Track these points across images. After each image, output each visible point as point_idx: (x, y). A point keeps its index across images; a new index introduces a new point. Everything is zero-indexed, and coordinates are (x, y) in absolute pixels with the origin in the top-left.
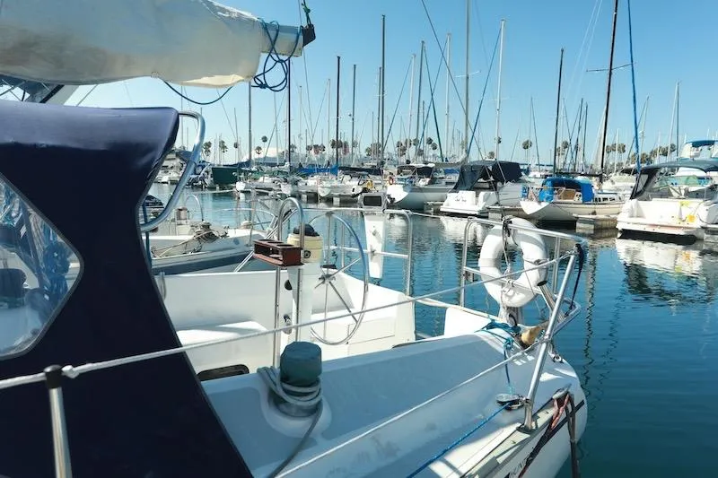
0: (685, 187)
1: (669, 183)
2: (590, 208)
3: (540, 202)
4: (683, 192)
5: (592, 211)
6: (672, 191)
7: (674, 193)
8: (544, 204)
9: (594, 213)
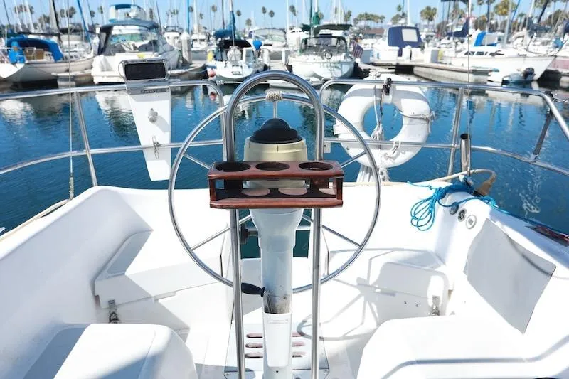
0: (132, 43)
1: (120, 40)
2: (63, 66)
3: (14, 64)
4: (132, 47)
5: (65, 68)
6: (123, 46)
7: (126, 49)
8: (20, 66)
9: (68, 71)
